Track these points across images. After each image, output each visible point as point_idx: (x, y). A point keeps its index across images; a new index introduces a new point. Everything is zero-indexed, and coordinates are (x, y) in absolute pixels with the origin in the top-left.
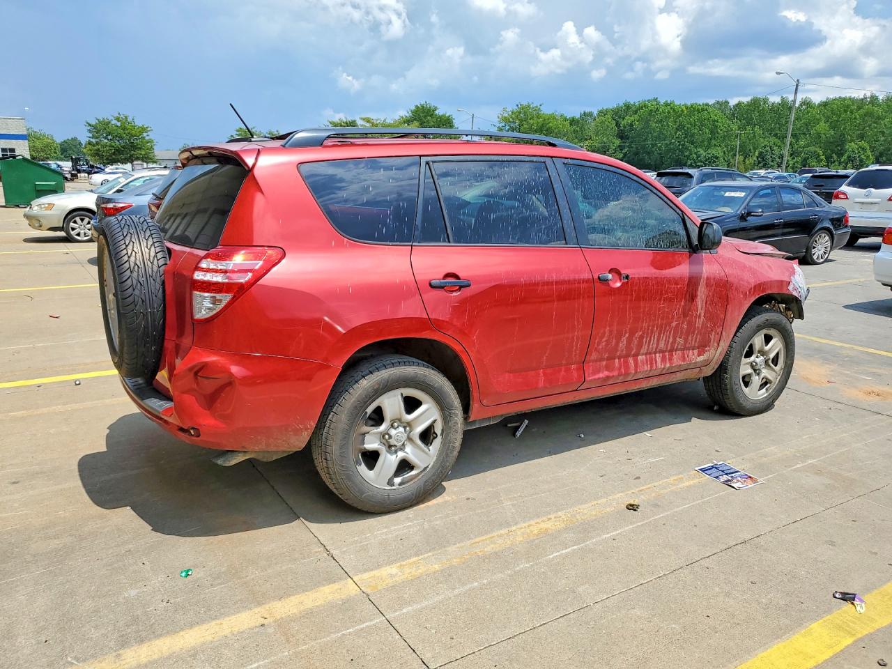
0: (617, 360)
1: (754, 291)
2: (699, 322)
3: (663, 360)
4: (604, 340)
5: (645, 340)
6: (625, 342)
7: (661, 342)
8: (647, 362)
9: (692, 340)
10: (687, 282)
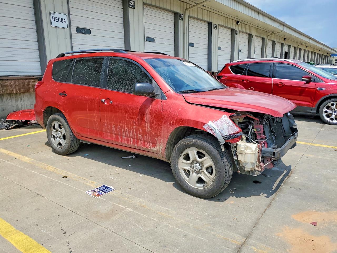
0: (114, 135)
1: (176, 123)
2: (148, 130)
3: (134, 141)
4: (105, 124)
5: (122, 130)
6: (114, 128)
7: (130, 134)
8: (126, 140)
9: (147, 138)
10: (139, 110)
